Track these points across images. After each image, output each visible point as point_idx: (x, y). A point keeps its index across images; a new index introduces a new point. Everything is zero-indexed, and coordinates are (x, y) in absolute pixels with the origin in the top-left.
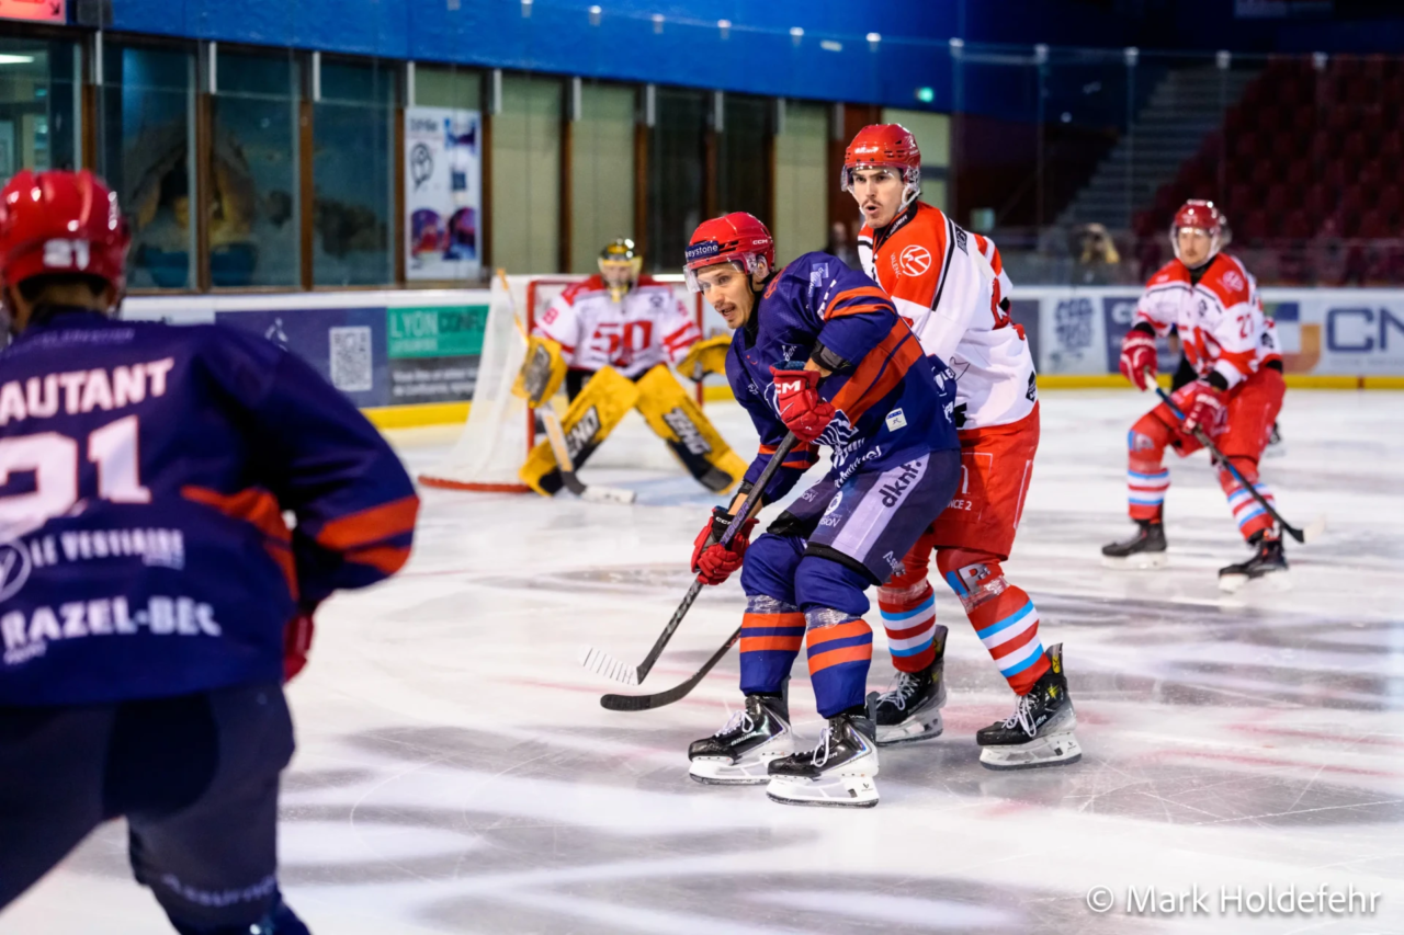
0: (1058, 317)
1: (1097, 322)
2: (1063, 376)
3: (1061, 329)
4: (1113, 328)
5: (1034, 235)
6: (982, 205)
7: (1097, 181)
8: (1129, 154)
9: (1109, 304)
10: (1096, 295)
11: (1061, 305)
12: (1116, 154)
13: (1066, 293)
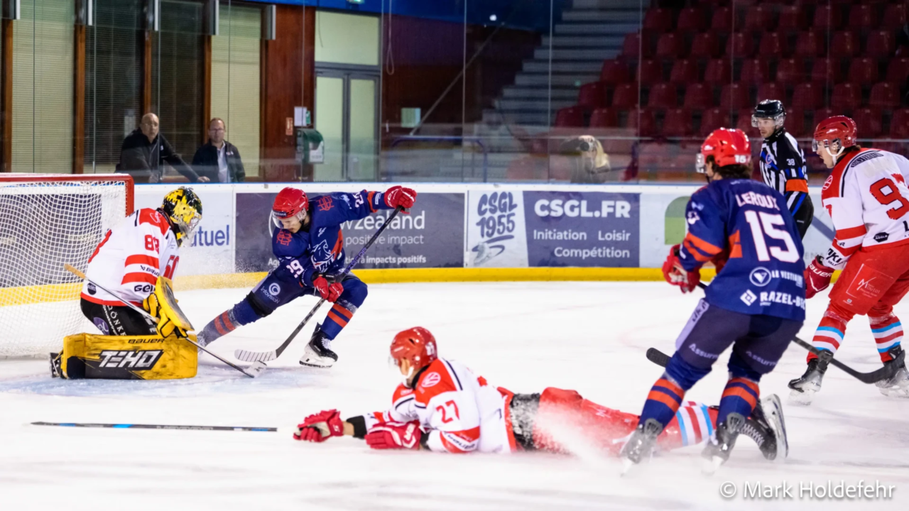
0: (481, 212)
1: (519, 216)
2: (484, 268)
3: (482, 223)
4: (533, 222)
5: (459, 132)
6: (411, 104)
7: (520, 80)
8: (550, 54)
9: (530, 198)
10: (517, 190)
11: (484, 200)
12: (538, 54)
13: (489, 188)
